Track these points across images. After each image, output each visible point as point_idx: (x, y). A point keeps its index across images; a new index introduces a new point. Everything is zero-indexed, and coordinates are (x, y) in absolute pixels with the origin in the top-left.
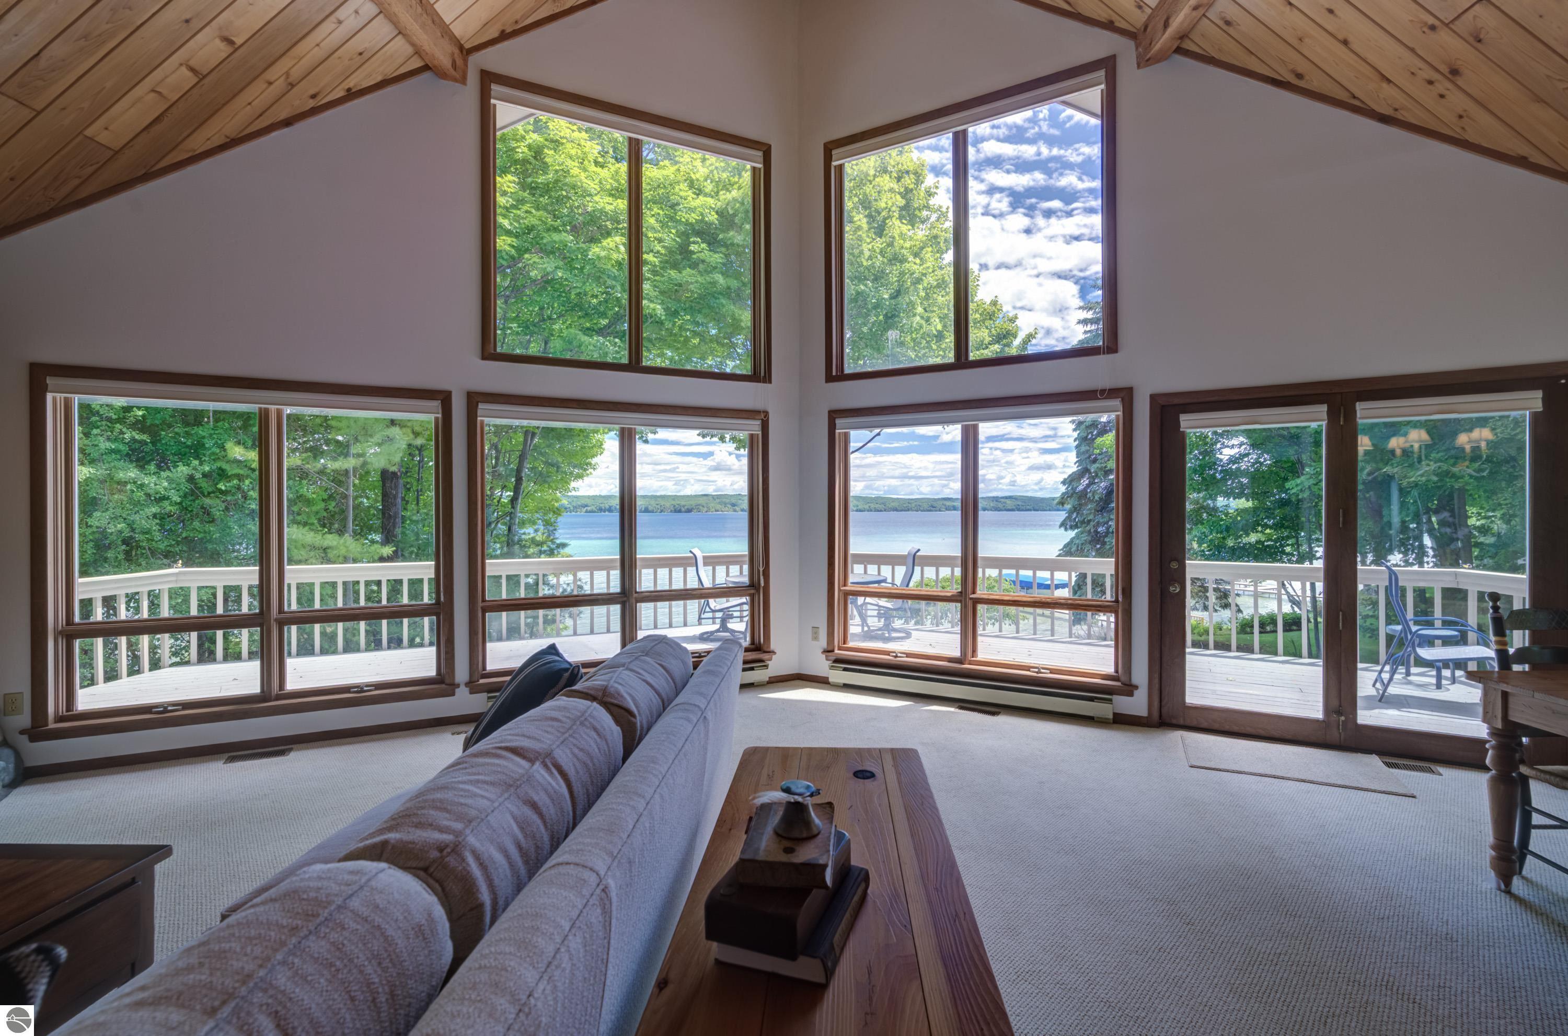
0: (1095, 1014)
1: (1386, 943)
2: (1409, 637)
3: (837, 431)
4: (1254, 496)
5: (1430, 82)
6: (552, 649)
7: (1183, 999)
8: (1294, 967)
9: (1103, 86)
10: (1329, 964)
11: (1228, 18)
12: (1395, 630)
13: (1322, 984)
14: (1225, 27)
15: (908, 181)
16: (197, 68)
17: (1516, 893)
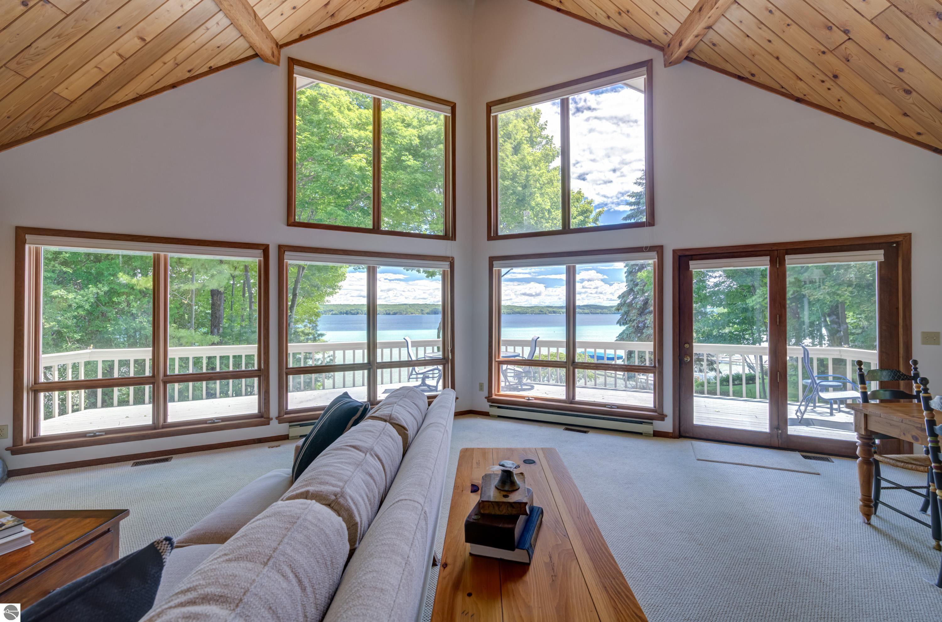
0: (652, 593)
1: (806, 552)
2: (815, 386)
3: (494, 269)
4: (728, 305)
5: (823, 81)
6: (346, 395)
7: (699, 584)
8: (757, 566)
9: (645, 76)
10: (775, 564)
11: (715, 42)
12: (807, 383)
13: (772, 574)
14: (713, 47)
15: (530, 121)
16: (122, 54)
17: (873, 524)
